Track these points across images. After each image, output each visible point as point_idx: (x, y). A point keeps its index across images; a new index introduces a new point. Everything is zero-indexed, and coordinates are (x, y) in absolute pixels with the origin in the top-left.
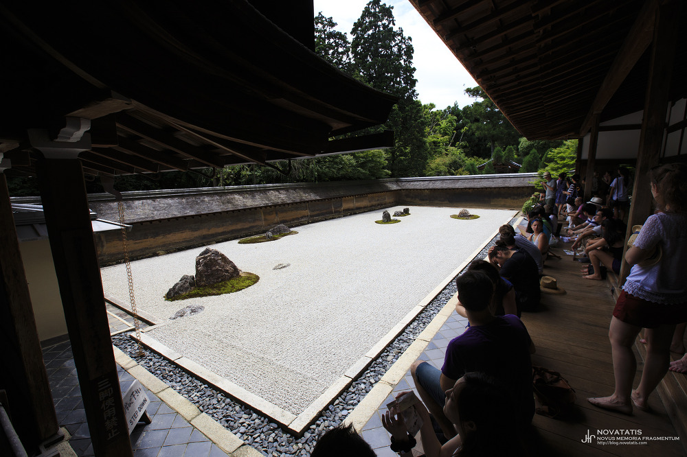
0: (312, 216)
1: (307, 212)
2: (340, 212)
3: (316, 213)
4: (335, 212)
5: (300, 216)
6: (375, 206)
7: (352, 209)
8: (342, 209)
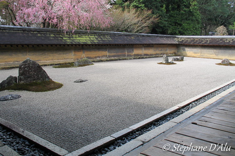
0: (109, 56)
1: (107, 53)
2: (131, 56)
3: (113, 54)
4: (128, 56)
5: (100, 55)
6: (158, 54)
7: (141, 55)
8: (133, 54)
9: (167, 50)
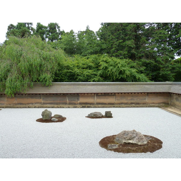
0: (44, 104)
1: (42, 101)
4: (70, 104)
5: (34, 102)
8: (79, 102)
9: (145, 99)
